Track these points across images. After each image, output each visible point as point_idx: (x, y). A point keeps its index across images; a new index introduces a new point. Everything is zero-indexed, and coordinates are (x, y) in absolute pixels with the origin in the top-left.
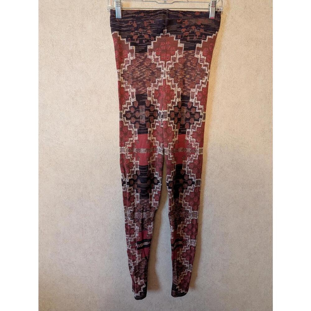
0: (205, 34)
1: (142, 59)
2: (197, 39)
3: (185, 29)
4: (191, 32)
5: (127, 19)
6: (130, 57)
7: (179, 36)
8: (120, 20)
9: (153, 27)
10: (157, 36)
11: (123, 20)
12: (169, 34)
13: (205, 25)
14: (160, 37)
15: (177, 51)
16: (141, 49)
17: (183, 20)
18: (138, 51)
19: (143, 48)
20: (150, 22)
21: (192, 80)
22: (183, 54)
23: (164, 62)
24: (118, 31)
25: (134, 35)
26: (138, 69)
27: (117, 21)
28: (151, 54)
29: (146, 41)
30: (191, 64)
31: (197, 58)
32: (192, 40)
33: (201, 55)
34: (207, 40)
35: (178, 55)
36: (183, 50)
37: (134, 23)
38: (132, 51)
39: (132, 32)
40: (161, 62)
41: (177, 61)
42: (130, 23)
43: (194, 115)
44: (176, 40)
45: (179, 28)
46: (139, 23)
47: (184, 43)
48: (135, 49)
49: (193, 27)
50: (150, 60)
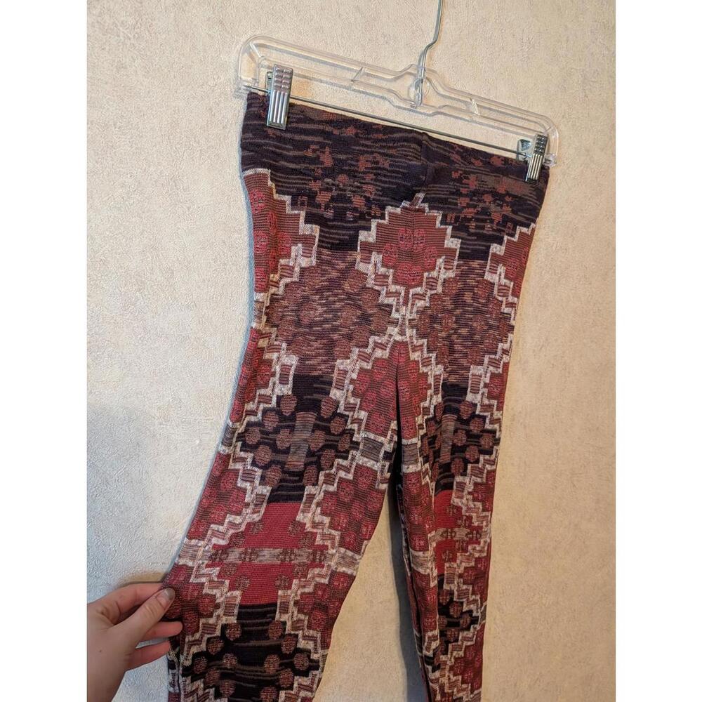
0: (512, 220)
1: (339, 271)
2: (494, 230)
3: (467, 200)
4: (480, 209)
5: (304, 137)
6: (299, 259)
7: (451, 215)
8: (278, 133)
9: (383, 179)
10: (392, 206)
11: (288, 135)
12: (426, 206)
13: (514, 196)
14: (398, 210)
15: (441, 260)
16: (337, 237)
17: (465, 172)
18: (327, 243)
19: (344, 235)
20: (377, 163)
21: (475, 343)
22: (455, 268)
23: (402, 290)
24: (268, 168)
25: (321, 190)
26: (320, 299)
27: (267, 137)
28: (366, 260)
29: (355, 217)
30: (473, 299)
31: (491, 283)
32: (481, 231)
33: (500, 275)
34: (517, 236)
35: (443, 270)
36: (457, 258)
37: (323, 153)
38: (307, 241)
39: (315, 179)
40: (393, 288)
41: (440, 289)
42: (314, 151)
43: (478, 437)
44: (442, 227)
45: (453, 193)
46: (343, 157)
47: (462, 239)
48: (320, 236)
49: (488, 198)
50: (363, 276)
